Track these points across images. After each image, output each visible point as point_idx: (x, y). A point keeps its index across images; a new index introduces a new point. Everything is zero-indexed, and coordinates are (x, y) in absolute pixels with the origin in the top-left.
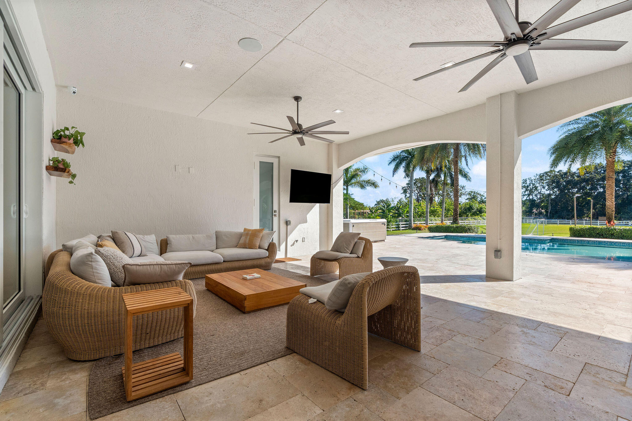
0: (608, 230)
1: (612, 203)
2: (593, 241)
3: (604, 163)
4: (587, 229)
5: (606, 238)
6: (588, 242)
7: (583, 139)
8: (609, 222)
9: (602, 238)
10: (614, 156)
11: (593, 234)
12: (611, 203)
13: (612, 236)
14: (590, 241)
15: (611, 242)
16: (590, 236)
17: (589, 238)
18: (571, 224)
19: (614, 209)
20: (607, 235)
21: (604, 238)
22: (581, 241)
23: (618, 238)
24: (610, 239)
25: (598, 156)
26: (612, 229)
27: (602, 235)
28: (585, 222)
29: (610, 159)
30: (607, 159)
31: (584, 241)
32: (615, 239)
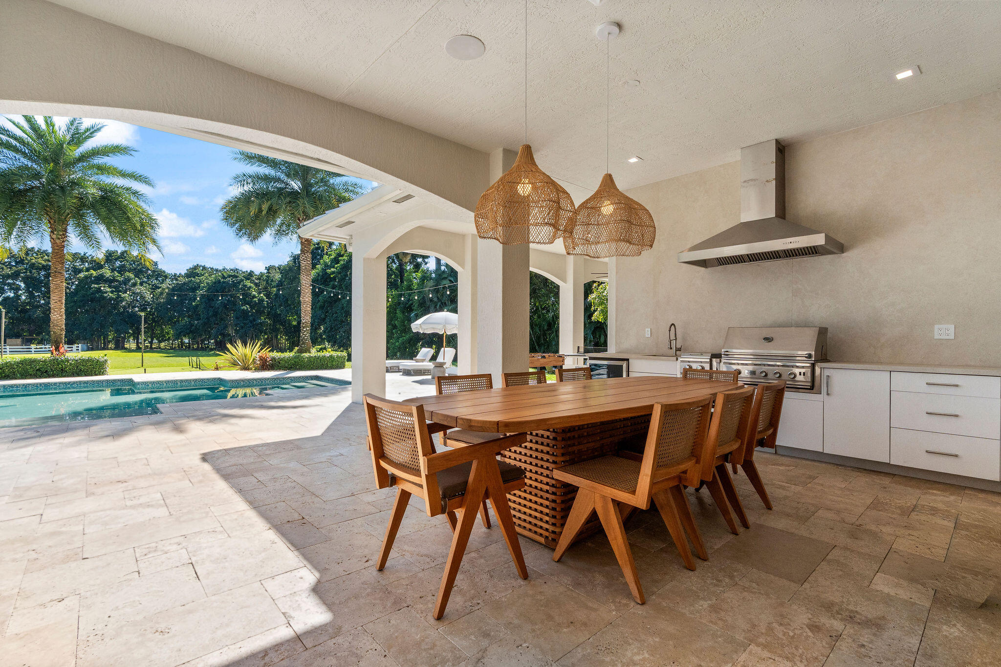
0: (55, 362)
1: (61, 316)
2: (33, 385)
3: (47, 246)
4: (18, 362)
5: (53, 376)
6: (26, 387)
7: (12, 191)
8: (57, 349)
9: (46, 377)
10: (63, 237)
11: (31, 372)
12: (58, 317)
13: (62, 373)
14: (29, 384)
15: (65, 383)
16: (24, 376)
17: (22, 378)
18: (8, 352)
19: (64, 326)
20: (55, 372)
21: (49, 376)
22: (12, 386)
23: (73, 375)
24: (60, 377)
25: (34, 231)
26: (62, 361)
27: (47, 371)
28: (10, 348)
29: (58, 241)
30: (52, 240)
31: (17, 386)
32: (68, 376)
